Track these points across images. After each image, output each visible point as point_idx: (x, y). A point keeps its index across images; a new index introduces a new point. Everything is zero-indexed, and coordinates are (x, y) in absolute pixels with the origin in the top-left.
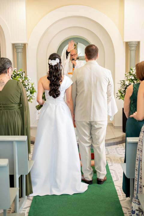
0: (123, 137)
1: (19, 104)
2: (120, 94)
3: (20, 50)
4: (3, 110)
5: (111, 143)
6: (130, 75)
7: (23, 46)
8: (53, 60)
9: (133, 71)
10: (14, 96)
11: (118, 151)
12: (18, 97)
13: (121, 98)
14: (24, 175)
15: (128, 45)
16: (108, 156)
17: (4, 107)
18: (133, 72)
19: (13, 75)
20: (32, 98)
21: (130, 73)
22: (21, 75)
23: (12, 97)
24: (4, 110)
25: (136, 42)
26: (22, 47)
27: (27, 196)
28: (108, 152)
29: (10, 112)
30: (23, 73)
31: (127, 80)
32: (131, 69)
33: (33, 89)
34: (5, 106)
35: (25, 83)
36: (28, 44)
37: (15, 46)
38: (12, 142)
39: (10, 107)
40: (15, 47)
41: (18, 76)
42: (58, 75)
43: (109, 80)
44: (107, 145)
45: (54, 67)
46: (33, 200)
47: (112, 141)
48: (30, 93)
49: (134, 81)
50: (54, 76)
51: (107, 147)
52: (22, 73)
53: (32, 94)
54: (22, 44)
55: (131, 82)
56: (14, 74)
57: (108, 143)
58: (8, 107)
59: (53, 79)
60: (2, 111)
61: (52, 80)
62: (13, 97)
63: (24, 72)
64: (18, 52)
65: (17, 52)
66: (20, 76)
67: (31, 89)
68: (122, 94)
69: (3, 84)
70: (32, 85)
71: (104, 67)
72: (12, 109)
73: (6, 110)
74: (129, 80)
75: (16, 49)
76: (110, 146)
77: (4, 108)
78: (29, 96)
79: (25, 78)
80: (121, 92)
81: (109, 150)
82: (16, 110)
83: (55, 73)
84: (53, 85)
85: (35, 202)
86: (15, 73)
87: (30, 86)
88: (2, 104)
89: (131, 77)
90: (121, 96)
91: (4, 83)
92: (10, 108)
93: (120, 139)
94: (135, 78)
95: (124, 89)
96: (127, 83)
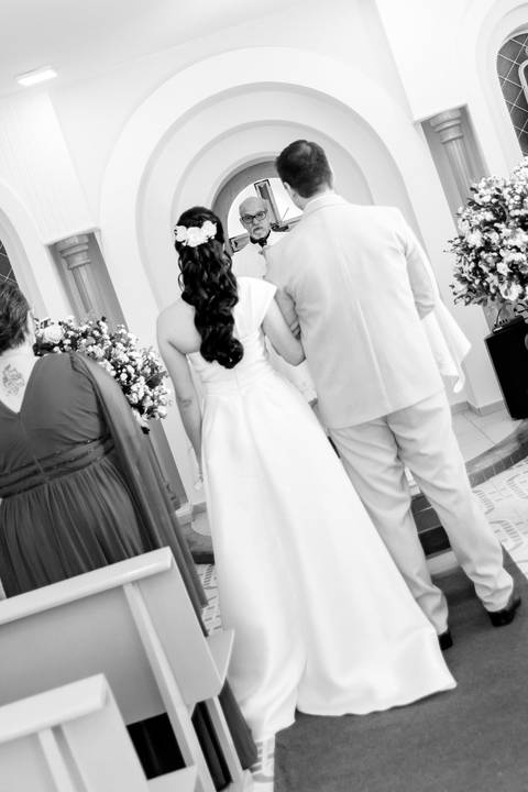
0: (521, 435)
1: (100, 438)
2: (462, 288)
3: (79, 260)
4: (51, 484)
5: (487, 469)
6: (475, 209)
7: (86, 240)
8: (191, 229)
9: (482, 191)
10: (72, 416)
11: (520, 486)
12: (88, 412)
13: (471, 299)
14: (211, 700)
15: (431, 129)
16: (493, 516)
17: (48, 469)
18: (481, 197)
19: (68, 342)
20: (159, 402)
21: (472, 203)
22: (97, 333)
23: (67, 422)
24: (50, 479)
25: (453, 111)
26: (86, 247)
27: (248, 771)
28: (486, 502)
29: (77, 481)
30: (101, 323)
31: (472, 230)
32: (472, 189)
33: (154, 368)
34: (49, 463)
35: (115, 356)
36: (99, 231)
37: (59, 252)
38: (118, 590)
39: (71, 461)
40: (62, 252)
41: (84, 341)
42: (223, 279)
43: (402, 242)
44: (479, 479)
46: (276, 778)
47: (489, 462)
48: (147, 387)
49: (496, 225)
50: (204, 286)
51: (478, 487)
52: (98, 323)
53: (157, 388)
54: (80, 236)
55: (488, 231)
56: (66, 336)
57: (477, 470)
58: (64, 463)
59: (206, 296)
60: (46, 486)
61: (201, 302)
62: (71, 419)
63: (103, 319)
64: (77, 267)
65: (72, 269)
66: (93, 336)
67: (148, 370)
68: (470, 283)
69: (20, 381)
70: (147, 354)
71: (372, 203)
72: (82, 467)
73: (57, 480)
74: (478, 227)
75: (65, 258)
76: (488, 478)
77: (49, 473)
78: (146, 395)
79: (112, 338)
80: (464, 280)
81: (489, 497)
82: (96, 465)
83: (206, 275)
84: (207, 319)
85: (287, 781)
86: (71, 333)
87: (140, 362)
88: (39, 461)
89: (480, 218)
90: (470, 290)
91: (20, 376)
92: (71, 466)
93: (514, 447)
94: (496, 215)
95: (473, 265)
96: (475, 239)
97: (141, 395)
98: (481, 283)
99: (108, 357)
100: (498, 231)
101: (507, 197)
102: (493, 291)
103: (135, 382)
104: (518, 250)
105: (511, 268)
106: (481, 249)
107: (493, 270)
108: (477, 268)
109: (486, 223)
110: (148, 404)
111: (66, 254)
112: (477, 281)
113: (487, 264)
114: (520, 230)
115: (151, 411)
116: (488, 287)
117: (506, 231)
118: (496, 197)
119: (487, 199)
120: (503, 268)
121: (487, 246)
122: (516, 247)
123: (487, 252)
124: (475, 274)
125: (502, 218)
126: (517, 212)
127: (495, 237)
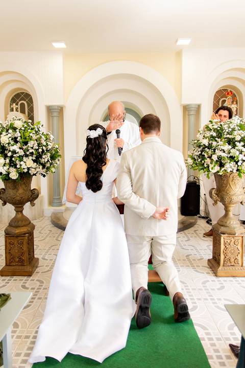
2: (190, 161)
3: (55, 114)
6: (208, 130)
7: (60, 109)
8: (92, 131)
9: (214, 123)
15: (186, 109)
18: (213, 125)
20: (53, 166)
21: (207, 127)
25: (196, 105)
26: (59, 111)
31: (204, 138)
35: (41, 141)
36: (65, 107)
40: (51, 110)
45: (93, 142)
48: (50, 158)
49: (217, 139)
50: (93, 155)
54: (58, 106)
55: (212, 140)
59: (92, 160)
61: (89, 162)
64: (54, 116)
65: (52, 117)
67: (53, 152)
68: (196, 160)
74: (208, 137)
78: (48, 161)
80: (193, 158)
84: (91, 170)
90: (194, 163)
94: (217, 135)
95: (200, 153)
97: (46, 160)
98: (201, 161)
99: (38, 140)
100: (217, 141)
102: (205, 166)
103: (45, 154)
104: (224, 152)
105: (218, 158)
106: (206, 147)
107: (210, 157)
109: (212, 136)
112: (199, 160)
113: (207, 154)
114: (227, 144)
115: (48, 168)
116: (204, 164)
117: (221, 143)
119: (216, 127)
120: (215, 158)
121: (210, 146)
122: (223, 150)
123: (209, 149)
124: (199, 157)
125: (219, 137)
126: (228, 136)
127: (214, 144)
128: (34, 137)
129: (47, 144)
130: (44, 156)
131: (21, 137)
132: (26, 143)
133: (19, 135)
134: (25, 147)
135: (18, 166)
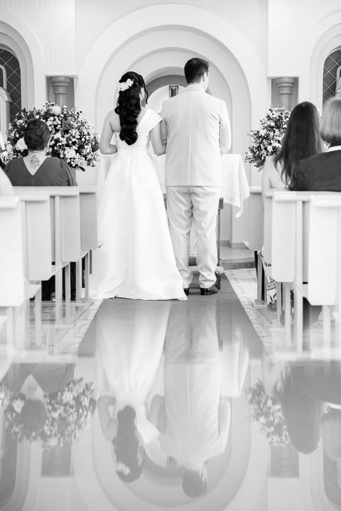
2: (250, 155)
3: (61, 90)
6: (269, 120)
7: (68, 81)
9: (274, 112)
13: (253, 160)
15: (276, 84)
18: (273, 115)
19: (62, 116)
20: (94, 159)
21: (268, 116)
25: (290, 78)
26: (67, 85)
30: (80, 114)
31: (263, 129)
32: (270, 110)
33: (96, 142)
35: (82, 129)
36: (77, 78)
37: (52, 82)
48: (91, 150)
49: (274, 129)
50: (124, 108)
53: (95, 152)
54: (66, 77)
55: (270, 130)
61: (121, 114)
64: (59, 94)
65: (56, 94)
66: (74, 117)
68: (255, 153)
69: (38, 163)
70: (96, 135)
74: (266, 127)
75: (54, 87)
80: (253, 151)
83: (124, 103)
87: (92, 137)
89: (269, 123)
90: (253, 156)
94: (276, 124)
95: (258, 145)
96: (263, 133)
97: (88, 151)
99: (78, 128)
100: (274, 132)
101: (284, 118)
103: (87, 144)
104: (279, 143)
105: (273, 149)
106: (264, 138)
107: (266, 149)
108: (260, 147)
109: (270, 127)
110: (89, 157)
111: (54, 85)
112: (258, 153)
113: (264, 145)
115: (89, 160)
116: (261, 156)
117: (278, 133)
118: (280, 117)
119: (275, 116)
120: (270, 149)
121: (267, 137)
122: (279, 141)
123: (266, 140)
124: (258, 149)
125: (278, 127)
127: (272, 134)
128: (76, 125)
129: (88, 133)
130: (86, 147)
131: (61, 125)
132: (66, 132)
133: (60, 123)
134: (67, 136)
135: (62, 156)
